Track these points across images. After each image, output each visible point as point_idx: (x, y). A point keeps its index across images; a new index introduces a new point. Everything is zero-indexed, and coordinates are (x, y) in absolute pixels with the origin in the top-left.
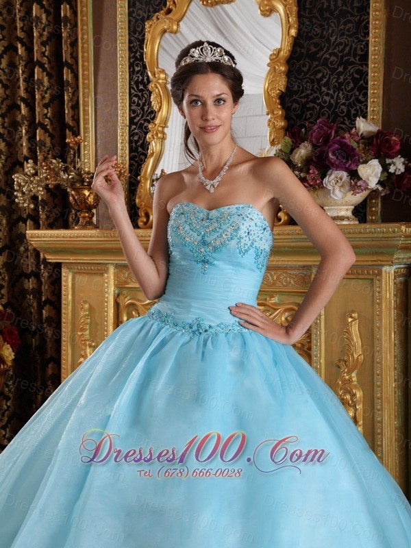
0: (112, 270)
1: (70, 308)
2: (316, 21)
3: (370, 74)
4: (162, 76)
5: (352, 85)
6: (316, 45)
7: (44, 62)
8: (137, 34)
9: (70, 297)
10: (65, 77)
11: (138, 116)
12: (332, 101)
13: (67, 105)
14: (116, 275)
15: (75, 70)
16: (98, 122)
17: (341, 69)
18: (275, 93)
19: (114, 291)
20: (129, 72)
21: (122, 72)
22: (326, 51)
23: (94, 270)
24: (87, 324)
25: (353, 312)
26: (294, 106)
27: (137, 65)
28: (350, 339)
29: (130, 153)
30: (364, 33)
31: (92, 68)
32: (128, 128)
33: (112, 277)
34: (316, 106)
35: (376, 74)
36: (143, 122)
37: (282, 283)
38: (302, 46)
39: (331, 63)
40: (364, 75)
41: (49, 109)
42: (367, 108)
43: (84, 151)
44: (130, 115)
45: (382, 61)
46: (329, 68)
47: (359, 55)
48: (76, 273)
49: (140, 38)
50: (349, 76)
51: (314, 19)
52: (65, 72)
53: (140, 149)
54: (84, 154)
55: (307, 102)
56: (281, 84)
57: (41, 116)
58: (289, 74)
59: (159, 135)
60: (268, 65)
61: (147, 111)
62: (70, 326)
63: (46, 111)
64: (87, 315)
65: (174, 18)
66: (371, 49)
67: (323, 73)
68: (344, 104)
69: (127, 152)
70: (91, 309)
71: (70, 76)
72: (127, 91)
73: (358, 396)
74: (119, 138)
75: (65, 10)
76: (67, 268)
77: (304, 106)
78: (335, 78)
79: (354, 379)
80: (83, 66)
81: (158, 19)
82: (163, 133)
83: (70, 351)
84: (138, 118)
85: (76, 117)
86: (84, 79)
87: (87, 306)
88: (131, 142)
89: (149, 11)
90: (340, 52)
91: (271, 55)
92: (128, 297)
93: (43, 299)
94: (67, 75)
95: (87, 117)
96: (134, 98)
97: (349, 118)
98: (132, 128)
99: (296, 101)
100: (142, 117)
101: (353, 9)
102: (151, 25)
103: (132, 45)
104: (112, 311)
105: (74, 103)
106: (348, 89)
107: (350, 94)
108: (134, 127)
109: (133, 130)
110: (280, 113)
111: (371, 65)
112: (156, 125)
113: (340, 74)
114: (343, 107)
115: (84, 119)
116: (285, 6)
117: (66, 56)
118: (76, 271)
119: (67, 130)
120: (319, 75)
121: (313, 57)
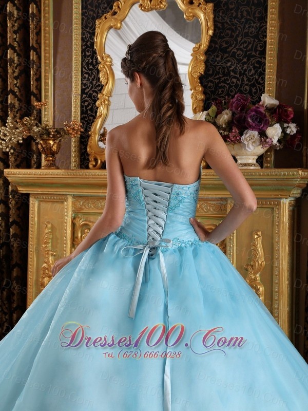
0: (70, 199)
1: (36, 227)
2: (227, 26)
3: (267, 65)
4: (109, 60)
5: (253, 71)
6: (227, 42)
7: (15, 46)
8: (89, 29)
9: (36, 219)
10: (31, 58)
11: (88, 88)
12: (238, 82)
13: (33, 78)
14: (73, 203)
15: (39, 53)
16: (56, 92)
17: (245, 60)
18: (196, 75)
19: (72, 215)
20: (82, 56)
21: (76, 55)
22: (235, 47)
23: (57, 199)
24: (50, 239)
25: (258, 231)
26: (209, 85)
27: (88, 51)
28: (256, 250)
29: (81, 114)
30: (262, 35)
31: (52, 52)
32: (80, 96)
33: (71, 205)
34: (226, 85)
35: (272, 65)
36: (92, 92)
37: (204, 210)
38: (216, 43)
39: (238, 55)
40: (262, 65)
41: (18, 80)
42: (264, 88)
43: (45, 112)
44: (81, 87)
45: (276, 56)
46: (237, 59)
47: (259, 51)
48: (42, 201)
49: (91, 31)
50: (251, 65)
51: (225, 24)
52: (31, 54)
53: (89, 112)
54: (45, 114)
55: (219, 83)
56: (201, 69)
57: (12, 85)
58: (206, 62)
59: (106, 102)
60: (192, 55)
61: (95, 84)
62: (35, 241)
63: (16, 82)
64: (50, 232)
65: (119, 18)
66: (268, 47)
67: (232, 62)
68: (247, 85)
69: (79, 114)
70: (53, 228)
71: (35, 56)
72: (80, 69)
73: (261, 290)
74: (73, 103)
75: (33, 8)
76: (35, 198)
77: (217, 85)
78: (240, 66)
79: (258, 278)
80: (45, 50)
81: (106, 18)
82: (109, 101)
83: (35, 259)
84: (88, 90)
85: (38, 87)
86: (45, 60)
87: (49, 226)
88: (82, 107)
89: (98, 13)
90: (245, 48)
91: (194, 48)
92: (82, 219)
93: (11, 220)
94: (33, 56)
95: (47, 87)
96: (85, 75)
97: (251, 95)
98: (83, 97)
99: (211, 81)
100: (91, 88)
101: (254, 18)
102: (100, 23)
103: (84, 36)
104: (70, 229)
105: (38, 76)
106: (250, 74)
107: (252, 78)
108: (84, 96)
109: (84, 98)
110: (201, 89)
111: (268, 58)
112: (103, 95)
113: (244, 63)
114: (246, 87)
115: (45, 89)
116: (205, 14)
117: (32, 42)
118: (42, 199)
119: (32, 97)
120: (229, 64)
121: (224, 51)
